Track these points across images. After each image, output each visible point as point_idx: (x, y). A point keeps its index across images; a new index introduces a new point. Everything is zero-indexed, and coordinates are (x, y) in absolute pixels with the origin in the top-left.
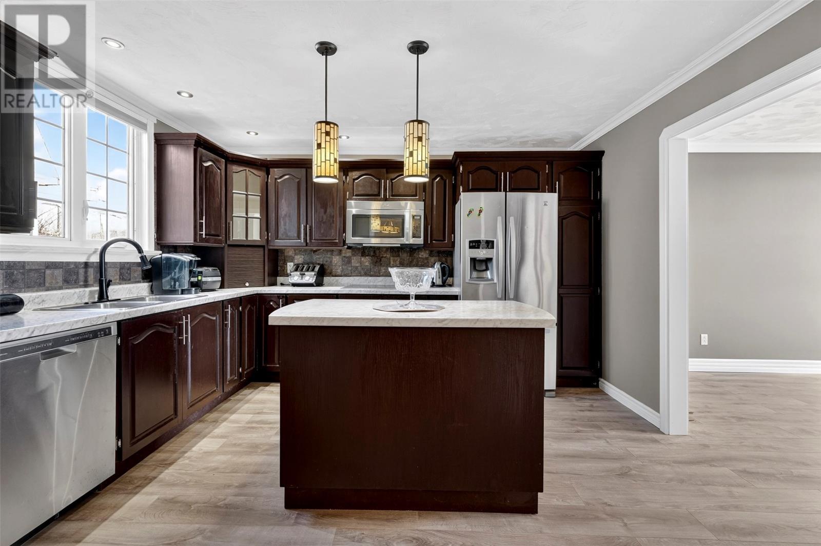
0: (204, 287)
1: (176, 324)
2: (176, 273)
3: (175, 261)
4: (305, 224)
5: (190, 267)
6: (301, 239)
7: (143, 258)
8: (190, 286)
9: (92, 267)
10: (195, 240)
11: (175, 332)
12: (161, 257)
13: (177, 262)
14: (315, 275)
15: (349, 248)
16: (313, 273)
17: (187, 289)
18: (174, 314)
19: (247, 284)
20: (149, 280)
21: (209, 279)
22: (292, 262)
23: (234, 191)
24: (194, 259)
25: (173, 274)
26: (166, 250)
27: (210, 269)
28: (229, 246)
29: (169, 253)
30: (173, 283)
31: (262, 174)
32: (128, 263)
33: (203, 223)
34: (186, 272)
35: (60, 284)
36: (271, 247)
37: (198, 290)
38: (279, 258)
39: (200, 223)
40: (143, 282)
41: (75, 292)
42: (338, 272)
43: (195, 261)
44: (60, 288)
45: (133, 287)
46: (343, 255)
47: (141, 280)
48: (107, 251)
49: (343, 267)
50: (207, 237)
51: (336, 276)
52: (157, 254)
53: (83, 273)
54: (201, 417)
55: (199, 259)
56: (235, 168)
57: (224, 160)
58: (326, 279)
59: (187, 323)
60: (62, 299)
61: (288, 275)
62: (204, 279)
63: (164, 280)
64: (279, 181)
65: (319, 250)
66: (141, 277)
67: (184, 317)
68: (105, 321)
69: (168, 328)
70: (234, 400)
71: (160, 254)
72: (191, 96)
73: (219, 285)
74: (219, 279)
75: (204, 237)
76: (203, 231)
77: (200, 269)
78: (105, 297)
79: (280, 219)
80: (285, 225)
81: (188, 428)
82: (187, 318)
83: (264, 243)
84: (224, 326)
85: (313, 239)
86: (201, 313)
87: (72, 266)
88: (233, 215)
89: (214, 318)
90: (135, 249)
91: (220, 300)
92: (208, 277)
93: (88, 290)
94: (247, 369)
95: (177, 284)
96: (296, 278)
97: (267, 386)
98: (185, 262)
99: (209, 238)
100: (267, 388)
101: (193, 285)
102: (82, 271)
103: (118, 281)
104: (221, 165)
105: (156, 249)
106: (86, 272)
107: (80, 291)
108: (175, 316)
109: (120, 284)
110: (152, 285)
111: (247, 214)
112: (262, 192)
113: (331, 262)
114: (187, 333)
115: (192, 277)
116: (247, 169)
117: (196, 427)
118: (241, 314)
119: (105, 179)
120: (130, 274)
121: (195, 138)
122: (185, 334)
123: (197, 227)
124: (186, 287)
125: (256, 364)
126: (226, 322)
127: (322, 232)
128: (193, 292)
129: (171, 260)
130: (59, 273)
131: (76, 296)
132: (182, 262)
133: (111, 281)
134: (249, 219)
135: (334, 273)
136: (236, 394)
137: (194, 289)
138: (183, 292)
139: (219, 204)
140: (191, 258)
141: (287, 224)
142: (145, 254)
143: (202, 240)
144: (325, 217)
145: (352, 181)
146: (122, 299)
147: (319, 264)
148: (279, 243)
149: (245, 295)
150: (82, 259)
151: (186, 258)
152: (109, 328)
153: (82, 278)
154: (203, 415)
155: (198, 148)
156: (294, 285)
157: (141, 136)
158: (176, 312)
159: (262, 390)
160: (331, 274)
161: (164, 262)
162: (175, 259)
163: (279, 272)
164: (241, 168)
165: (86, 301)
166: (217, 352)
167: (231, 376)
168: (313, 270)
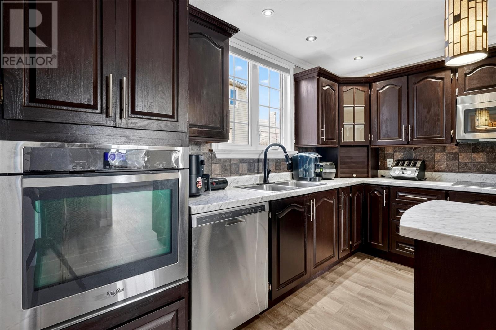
0: (325, 176)
1: (306, 205)
2: (306, 166)
3: (306, 158)
4: (406, 125)
5: (315, 163)
6: (402, 139)
7: (287, 156)
8: (315, 176)
9: (261, 162)
10: (318, 143)
11: (305, 210)
12: (298, 155)
13: (307, 158)
14: (417, 170)
15: (458, 144)
16: (415, 168)
17: (313, 178)
18: (305, 197)
19: (354, 175)
20: (291, 170)
21: (328, 171)
22: (392, 158)
23: (344, 106)
24: (318, 156)
25: (305, 166)
26: (301, 150)
27: (328, 163)
28: (341, 146)
29: (302, 152)
30: (304, 173)
31: (366, 89)
32: (280, 159)
33: (323, 130)
34: (312, 165)
35: (246, 172)
36: (373, 147)
37: (320, 179)
38: (380, 155)
39: (321, 130)
40: (288, 172)
41: (253, 177)
42: (441, 168)
43: (318, 157)
44: (246, 174)
45: (283, 175)
46: (447, 152)
47: (287, 170)
48: (268, 151)
49: (448, 163)
50: (326, 140)
51: (438, 171)
52: (296, 153)
53: (257, 166)
54: (322, 274)
55: (321, 156)
56: (345, 88)
57: (337, 84)
58: (428, 174)
59: (313, 204)
60: (247, 181)
61: (389, 169)
62: (324, 171)
63: (299, 170)
64: (380, 92)
65: (420, 147)
66: (286, 168)
67: (311, 200)
68: (262, 201)
69: (301, 208)
70: (347, 265)
71: (298, 153)
72: (315, 38)
73: (334, 175)
74: (334, 171)
75: (324, 140)
76: (323, 137)
77: (321, 164)
78: (267, 181)
79: (382, 123)
80: (386, 127)
81: (314, 281)
82: (313, 201)
83: (368, 144)
84: (339, 208)
85: (415, 137)
86: (323, 197)
87: (252, 161)
88: (344, 123)
89: (332, 202)
90: (282, 150)
91: (335, 188)
92: (327, 169)
93: (259, 175)
94: (356, 243)
95: (307, 173)
96: (397, 171)
97: (372, 259)
98: (312, 159)
99: (328, 141)
100: (372, 262)
101: (317, 175)
102: (256, 164)
103: (274, 171)
104: (335, 88)
105: (295, 150)
106: (258, 165)
107: (255, 177)
108: (305, 199)
109: (275, 172)
110: (293, 174)
111: (354, 122)
112: (366, 103)
113: (433, 158)
114: (313, 212)
115: (317, 169)
116: (354, 87)
117: (319, 282)
118: (351, 199)
119: (268, 108)
120: (281, 166)
121: (318, 70)
122: (312, 213)
123: (320, 134)
124: (313, 176)
125: (362, 239)
126: (340, 205)
127: (425, 130)
128: (317, 180)
129: (303, 157)
130: (245, 165)
131: (253, 179)
132: (310, 158)
133: (271, 171)
134: (355, 125)
135: (436, 169)
136: (347, 260)
137: (317, 178)
138: (311, 180)
139: (334, 116)
140: (316, 156)
141: (389, 126)
142: (287, 153)
143: (323, 143)
144: (428, 117)
145: (463, 76)
146: (276, 183)
147: (420, 160)
148: (381, 142)
149: (354, 184)
150: (256, 157)
151: (313, 156)
152: (264, 206)
153: (256, 168)
154: (324, 273)
155: (320, 77)
156: (395, 178)
157: (286, 78)
158: (306, 196)
159: (368, 262)
160: (433, 170)
161: (300, 158)
162: (306, 156)
163: (380, 166)
164: (350, 88)
165: (258, 182)
166: (334, 228)
167: (344, 246)
168: (414, 165)
